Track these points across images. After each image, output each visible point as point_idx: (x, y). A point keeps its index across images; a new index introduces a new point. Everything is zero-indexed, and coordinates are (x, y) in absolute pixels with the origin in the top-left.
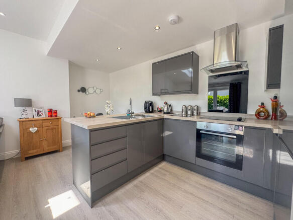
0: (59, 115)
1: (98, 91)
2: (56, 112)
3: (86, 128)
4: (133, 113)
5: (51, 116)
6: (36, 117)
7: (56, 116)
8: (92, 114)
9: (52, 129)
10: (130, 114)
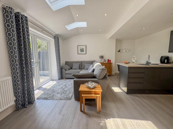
0: (111, 62)
1: (128, 51)
2: (110, 61)
3: (128, 67)
4: (150, 63)
5: (108, 62)
6: (104, 62)
7: (110, 62)
8: (127, 62)
9: (109, 67)
10: (148, 63)
